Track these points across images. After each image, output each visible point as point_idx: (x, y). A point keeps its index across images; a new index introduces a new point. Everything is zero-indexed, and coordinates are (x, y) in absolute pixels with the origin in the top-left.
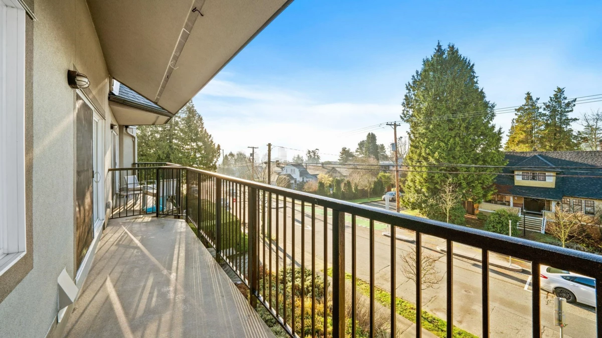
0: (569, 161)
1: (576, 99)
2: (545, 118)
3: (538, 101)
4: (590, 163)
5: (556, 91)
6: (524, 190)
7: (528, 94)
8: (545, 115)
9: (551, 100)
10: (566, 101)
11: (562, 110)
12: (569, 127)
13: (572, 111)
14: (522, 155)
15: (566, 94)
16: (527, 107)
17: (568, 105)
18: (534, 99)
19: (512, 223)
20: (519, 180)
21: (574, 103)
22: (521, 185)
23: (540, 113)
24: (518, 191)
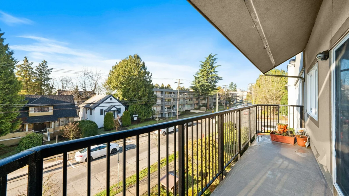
0: (57, 100)
1: (52, 69)
2: (36, 75)
3: (32, 64)
4: (65, 101)
5: (43, 62)
6: (36, 119)
7: (26, 58)
8: (36, 73)
9: (40, 66)
10: (48, 69)
11: (45, 73)
12: (48, 82)
13: (50, 74)
14: (31, 97)
15: (47, 65)
16: (24, 66)
17: (48, 70)
18: (30, 62)
19: (58, 137)
20: (32, 113)
21: (51, 70)
22: (33, 116)
23: (33, 71)
24: (32, 120)
